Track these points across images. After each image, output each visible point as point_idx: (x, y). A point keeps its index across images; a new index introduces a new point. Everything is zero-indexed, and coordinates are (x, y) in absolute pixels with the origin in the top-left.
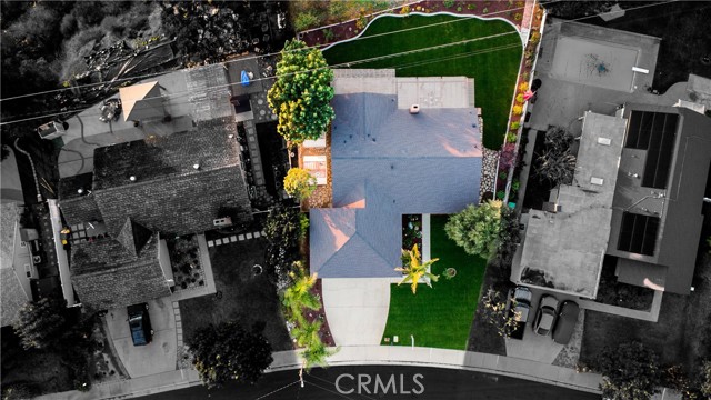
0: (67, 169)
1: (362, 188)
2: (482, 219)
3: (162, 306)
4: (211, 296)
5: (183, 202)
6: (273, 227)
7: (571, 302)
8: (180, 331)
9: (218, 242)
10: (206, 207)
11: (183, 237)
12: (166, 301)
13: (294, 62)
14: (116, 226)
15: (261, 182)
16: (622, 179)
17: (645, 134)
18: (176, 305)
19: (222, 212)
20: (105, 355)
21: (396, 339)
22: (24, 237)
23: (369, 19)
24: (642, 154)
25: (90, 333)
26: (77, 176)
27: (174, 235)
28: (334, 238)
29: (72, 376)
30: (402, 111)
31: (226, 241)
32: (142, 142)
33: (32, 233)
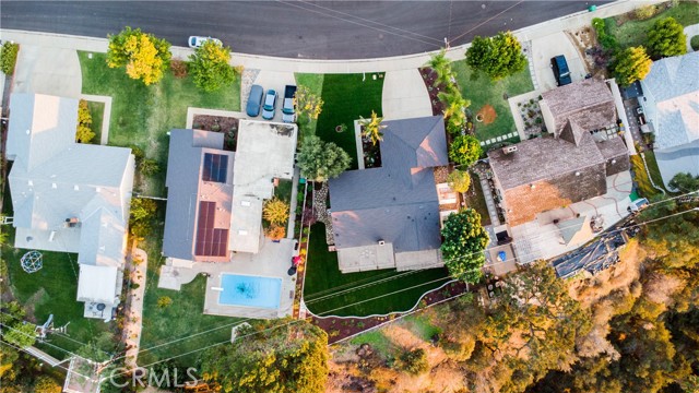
0: (624, 178)
1: (414, 182)
2: (329, 168)
3: (546, 85)
4: (511, 96)
5: (540, 160)
6: (474, 149)
7: (252, 115)
8: (531, 69)
9: (510, 135)
10: (523, 159)
11: (536, 136)
12: (544, 90)
13: (473, 266)
14: (586, 140)
15: (484, 182)
16: (228, 207)
17: (216, 240)
18: (536, 87)
19: (510, 156)
20: (584, 46)
21: (375, 77)
22: (651, 126)
23: (418, 308)
24: (217, 225)
25: (596, 61)
26: (617, 173)
27: (544, 137)
28: (430, 145)
29: (606, 29)
30: (390, 241)
31: (505, 137)
32: (574, 202)
33: (645, 129)
